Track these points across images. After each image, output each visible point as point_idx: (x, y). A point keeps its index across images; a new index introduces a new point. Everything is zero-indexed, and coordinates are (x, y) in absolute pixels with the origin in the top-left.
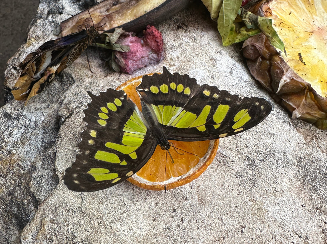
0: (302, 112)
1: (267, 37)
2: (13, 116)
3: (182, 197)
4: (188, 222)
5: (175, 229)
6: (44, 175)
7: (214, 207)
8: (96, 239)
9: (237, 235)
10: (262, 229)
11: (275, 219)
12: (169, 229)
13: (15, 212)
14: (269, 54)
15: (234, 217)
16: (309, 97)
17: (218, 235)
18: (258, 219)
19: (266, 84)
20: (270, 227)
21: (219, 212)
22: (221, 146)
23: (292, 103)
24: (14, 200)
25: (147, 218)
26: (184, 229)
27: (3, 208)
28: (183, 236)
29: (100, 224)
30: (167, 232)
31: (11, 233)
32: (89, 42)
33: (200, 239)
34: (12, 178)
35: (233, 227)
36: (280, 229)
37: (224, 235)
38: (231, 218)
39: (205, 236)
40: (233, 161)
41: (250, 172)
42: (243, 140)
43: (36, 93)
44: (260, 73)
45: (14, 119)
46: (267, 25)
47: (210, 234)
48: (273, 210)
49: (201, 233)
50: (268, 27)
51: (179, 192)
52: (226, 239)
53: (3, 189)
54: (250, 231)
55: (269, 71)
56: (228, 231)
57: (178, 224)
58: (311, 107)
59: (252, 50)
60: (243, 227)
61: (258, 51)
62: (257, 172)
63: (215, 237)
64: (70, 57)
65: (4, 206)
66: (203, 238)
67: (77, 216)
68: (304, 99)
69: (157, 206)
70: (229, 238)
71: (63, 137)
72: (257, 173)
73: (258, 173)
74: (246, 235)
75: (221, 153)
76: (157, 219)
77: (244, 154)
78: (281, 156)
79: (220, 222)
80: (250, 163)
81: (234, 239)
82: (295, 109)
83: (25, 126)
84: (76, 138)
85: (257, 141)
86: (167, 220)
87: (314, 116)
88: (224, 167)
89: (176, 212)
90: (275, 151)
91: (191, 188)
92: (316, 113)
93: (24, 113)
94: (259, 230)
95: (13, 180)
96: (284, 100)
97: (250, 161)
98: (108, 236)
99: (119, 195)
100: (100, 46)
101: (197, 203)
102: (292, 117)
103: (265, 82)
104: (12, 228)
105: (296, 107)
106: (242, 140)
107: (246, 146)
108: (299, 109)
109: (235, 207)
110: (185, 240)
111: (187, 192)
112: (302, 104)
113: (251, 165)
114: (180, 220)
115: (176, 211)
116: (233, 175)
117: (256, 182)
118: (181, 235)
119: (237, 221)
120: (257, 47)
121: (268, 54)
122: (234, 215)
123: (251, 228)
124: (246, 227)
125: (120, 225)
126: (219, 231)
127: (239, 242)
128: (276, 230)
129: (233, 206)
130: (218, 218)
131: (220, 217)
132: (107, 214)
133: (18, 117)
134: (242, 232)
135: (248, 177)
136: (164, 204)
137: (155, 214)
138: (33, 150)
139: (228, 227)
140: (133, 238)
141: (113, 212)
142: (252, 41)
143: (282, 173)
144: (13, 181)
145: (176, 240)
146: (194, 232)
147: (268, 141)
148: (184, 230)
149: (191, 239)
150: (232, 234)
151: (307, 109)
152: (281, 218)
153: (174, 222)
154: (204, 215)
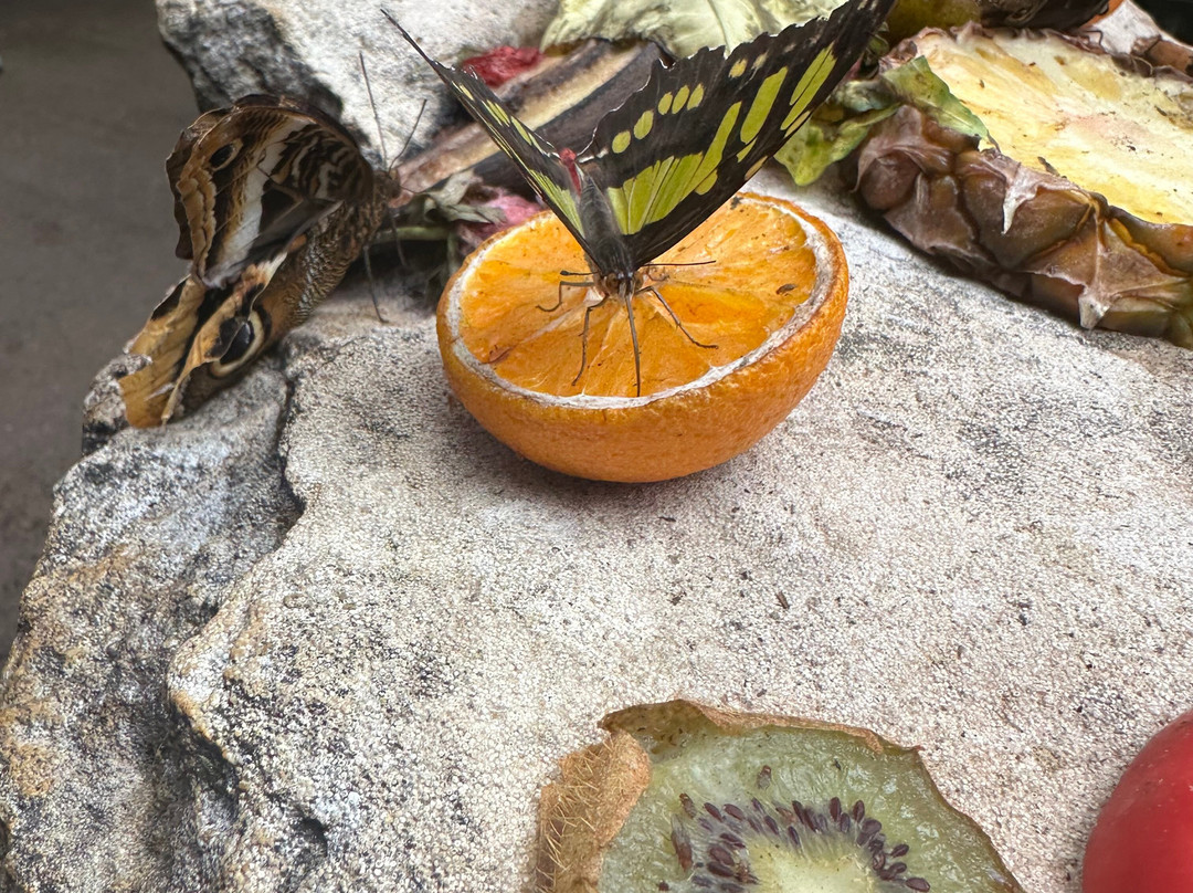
0: (1109, 294)
1: (925, 109)
2: (120, 465)
3: (763, 539)
4: (808, 603)
5: (762, 626)
6: (244, 552)
7: (892, 558)
8: (464, 642)
9: (1005, 634)
10: (1096, 599)
11: (1132, 569)
12: (739, 627)
13: (130, 698)
14: (947, 153)
15: (976, 581)
16: (1113, 234)
17: (933, 643)
18: (1067, 576)
19: (965, 247)
20: (1124, 592)
21: (914, 573)
22: (866, 401)
23: (1066, 273)
24: (126, 664)
25: (647, 595)
26: (795, 624)
27: (81, 707)
28: (801, 647)
29: (471, 601)
30: (733, 636)
31: (114, 781)
32: (372, 209)
33: (869, 655)
34: (117, 610)
35: (983, 613)
36: (1165, 594)
37: (957, 639)
38: (967, 587)
39: (885, 644)
40: (921, 435)
41: (992, 462)
42: (936, 381)
43: (206, 356)
44: (933, 221)
45: (123, 474)
46: (914, 73)
47: (900, 639)
48: (1116, 546)
49: (867, 635)
50: (918, 76)
51: (750, 526)
52: (969, 652)
53: (81, 646)
54: (1054, 613)
55: (962, 204)
56: (971, 627)
57: (770, 611)
58: (1131, 269)
59: (889, 166)
60: (1021, 606)
61: (910, 160)
62: (1018, 456)
63: (926, 648)
64: (312, 271)
65: (86, 701)
66: (879, 654)
67: (381, 585)
68: (1100, 248)
69: (678, 566)
70: (979, 647)
71: (309, 409)
72: (1018, 460)
73: (1022, 461)
74: (1040, 627)
75: (871, 418)
76: (684, 598)
77: (951, 416)
78: (1085, 413)
79: (931, 602)
80: (984, 440)
81: (1000, 649)
82: (1080, 289)
83: (161, 485)
84: (355, 406)
85: (987, 379)
86: (726, 602)
87: (1153, 300)
88: (894, 454)
89: (751, 579)
90: (1057, 400)
91: (792, 513)
92: (1155, 284)
93: (159, 452)
94: (1084, 605)
95: (123, 614)
96: (1039, 272)
97: (980, 435)
98: (508, 636)
99: (528, 528)
100: (406, 232)
101: (824, 552)
102: (1084, 321)
103: (959, 243)
104: (115, 763)
105: (1084, 283)
106: (932, 381)
107: (953, 396)
108: (1094, 286)
109: (971, 554)
110: (809, 658)
111: (779, 524)
112: (1098, 264)
113: (987, 444)
114: (776, 601)
115: (753, 576)
116: (932, 472)
117: (1022, 482)
118: (792, 644)
119: (991, 592)
120: (903, 149)
121: (944, 156)
122: (976, 576)
123: (1053, 604)
124: (1035, 604)
125: (550, 606)
126: (934, 628)
127: (1022, 654)
128: (1152, 599)
129: (962, 550)
130: (915, 589)
131: (926, 587)
132: (495, 576)
133: (137, 467)
134: (1023, 621)
135: (989, 475)
136: (703, 559)
137: (674, 585)
138: (195, 529)
139: (967, 614)
140: (605, 645)
141: (517, 571)
142: (882, 144)
143: (1105, 451)
144: (122, 619)
145: (776, 660)
146: (839, 634)
147: (1024, 377)
148: (797, 627)
149: (831, 654)
150: (986, 633)
151: (1122, 281)
152: (1156, 565)
153: (752, 607)
154: (862, 584)
